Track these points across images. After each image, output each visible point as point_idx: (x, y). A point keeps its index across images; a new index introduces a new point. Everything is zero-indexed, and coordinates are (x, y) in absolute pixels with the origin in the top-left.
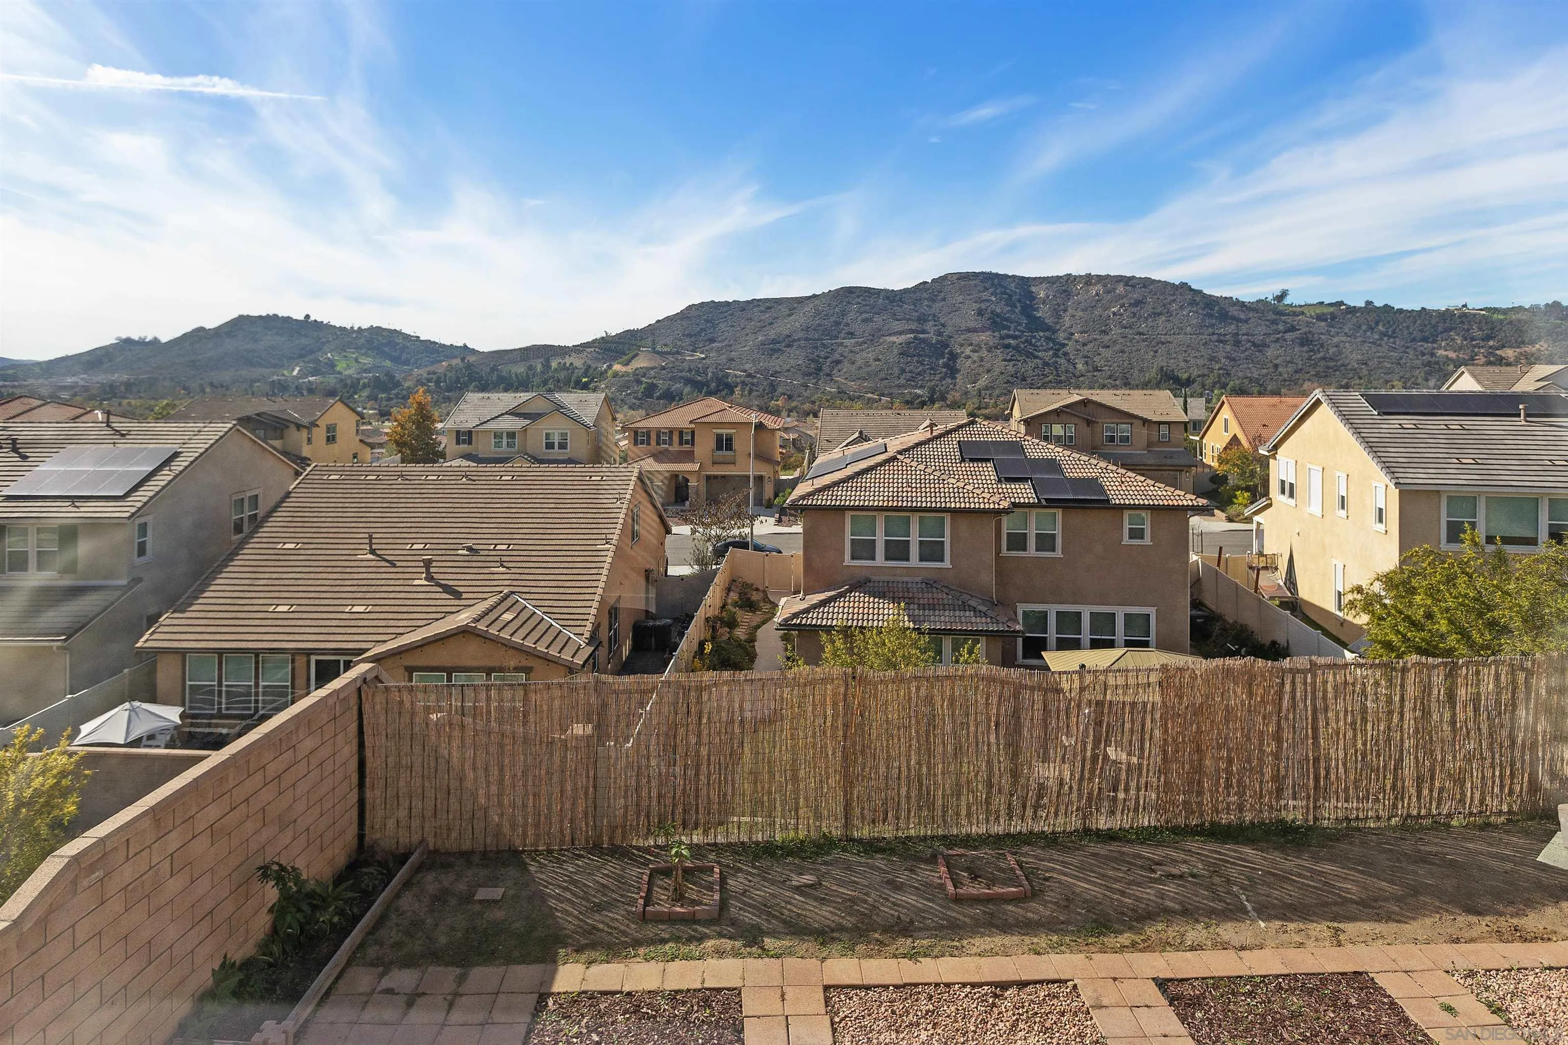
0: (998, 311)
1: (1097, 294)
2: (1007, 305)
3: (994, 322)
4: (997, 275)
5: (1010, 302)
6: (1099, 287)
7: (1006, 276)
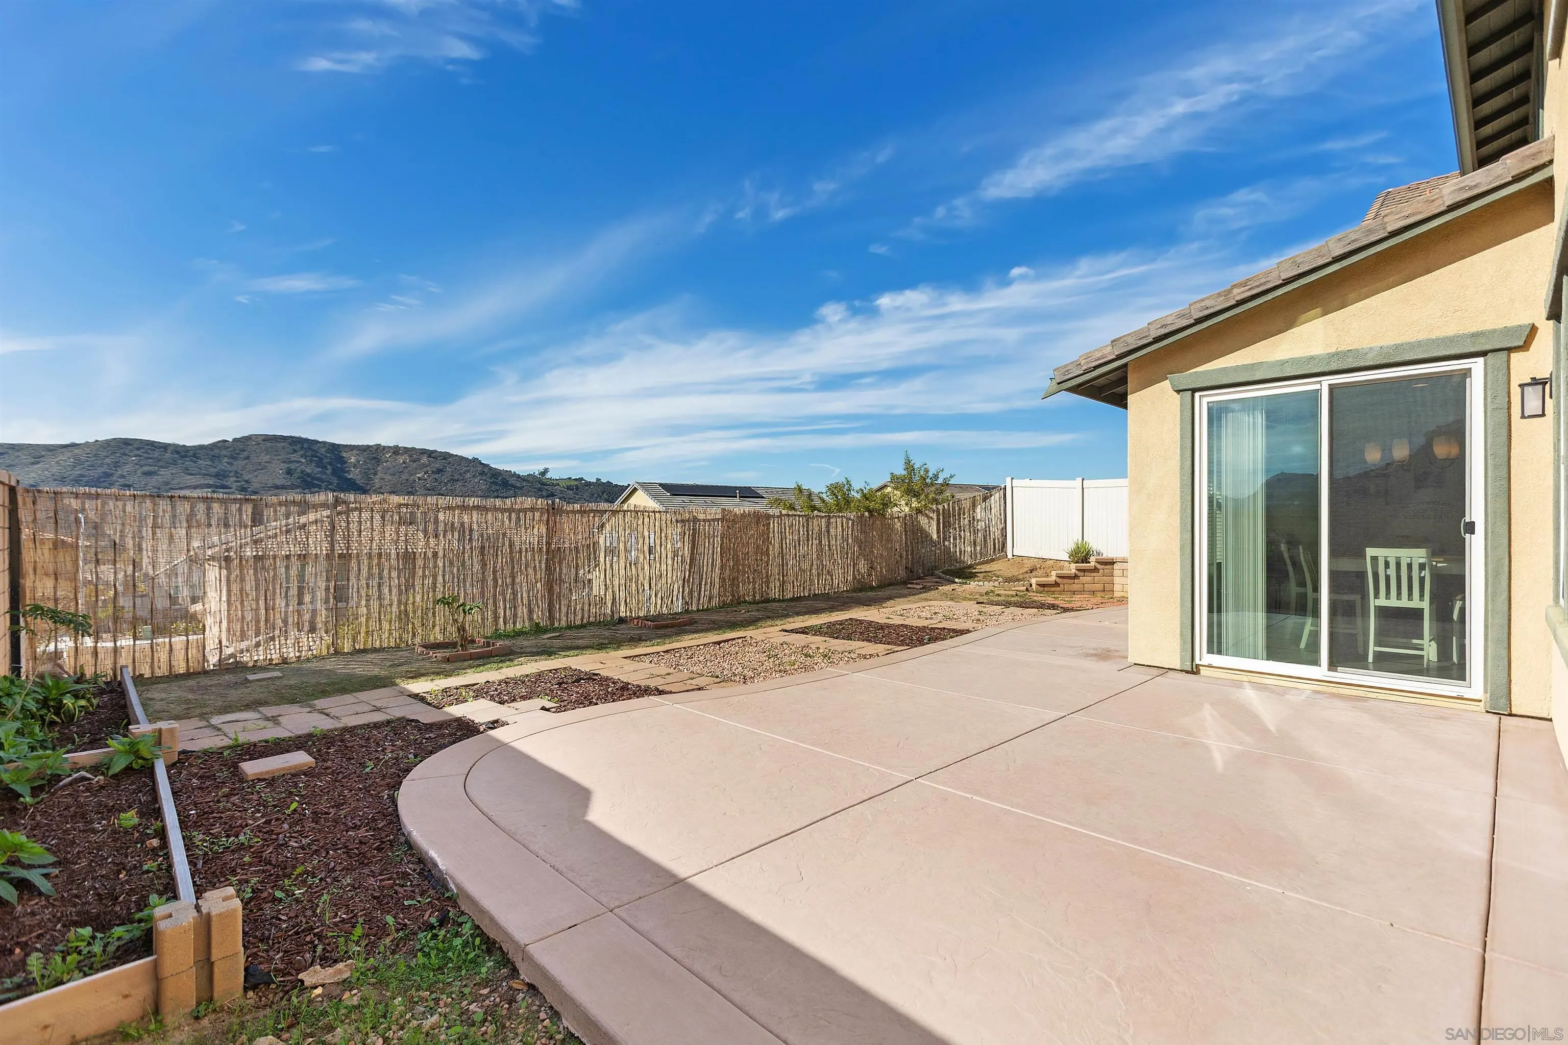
0: (309, 471)
1: (404, 462)
2: (318, 466)
3: (305, 481)
4: (307, 440)
5: (320, 463)
6: (406, 456)
7: (317, 442)
